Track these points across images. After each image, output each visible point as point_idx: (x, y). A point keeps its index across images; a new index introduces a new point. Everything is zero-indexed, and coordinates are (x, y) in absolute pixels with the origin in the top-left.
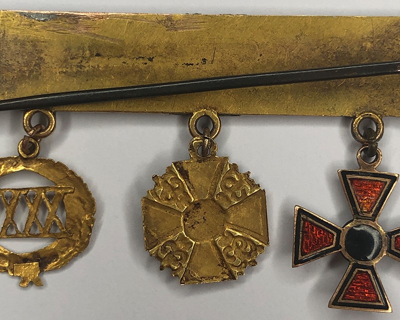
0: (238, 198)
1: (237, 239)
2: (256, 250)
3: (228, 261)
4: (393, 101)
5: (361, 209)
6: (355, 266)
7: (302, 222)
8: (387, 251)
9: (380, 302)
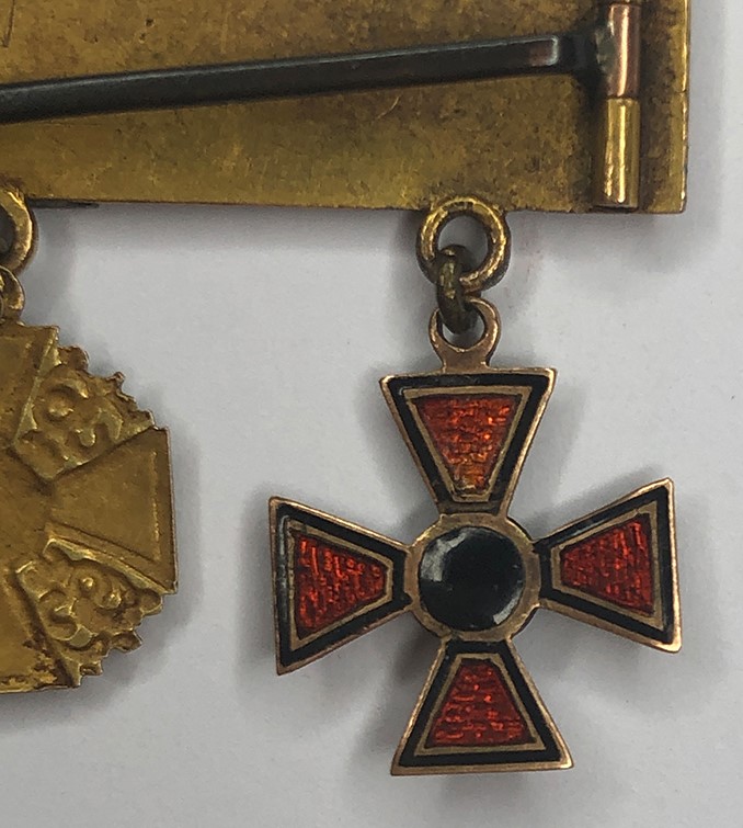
0: (84, 449)
1: (79, 572)
2: (136, 603)
3: (55, 633)
4: (535, 163)
5: (459, 483)
6: (455, 648)
7: (291, 541)
8: (542, 595)
9: (532, 741)
